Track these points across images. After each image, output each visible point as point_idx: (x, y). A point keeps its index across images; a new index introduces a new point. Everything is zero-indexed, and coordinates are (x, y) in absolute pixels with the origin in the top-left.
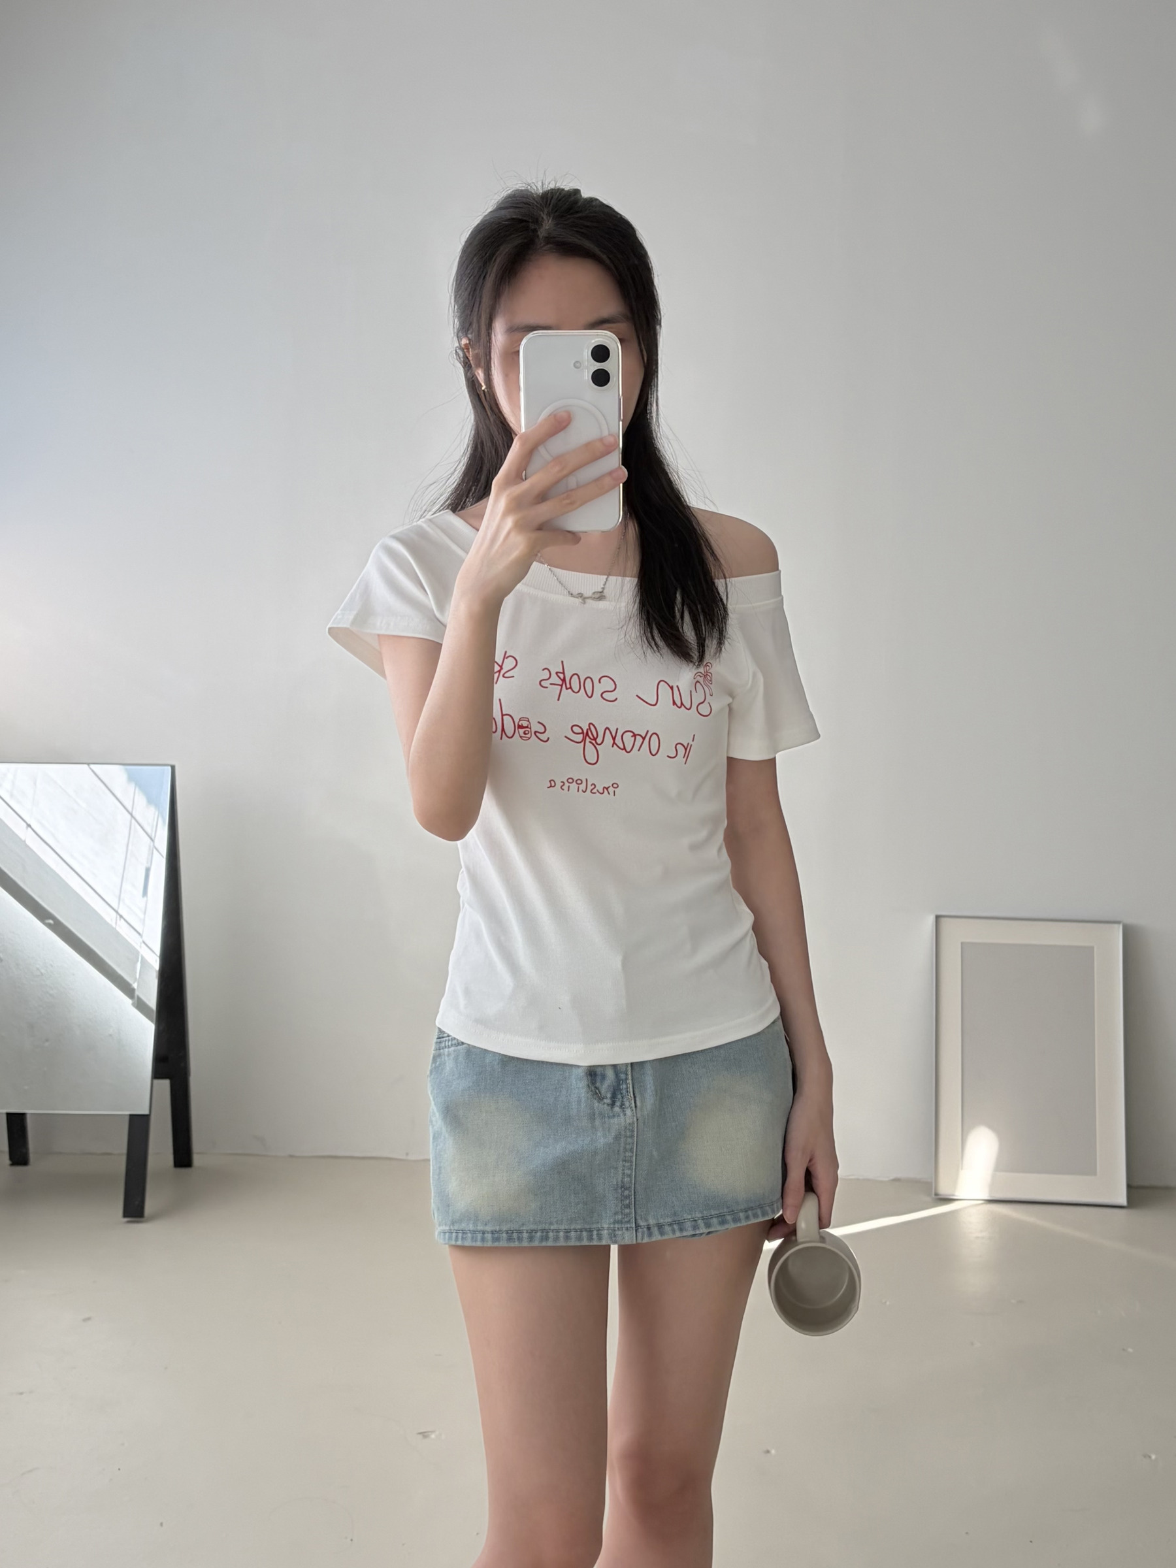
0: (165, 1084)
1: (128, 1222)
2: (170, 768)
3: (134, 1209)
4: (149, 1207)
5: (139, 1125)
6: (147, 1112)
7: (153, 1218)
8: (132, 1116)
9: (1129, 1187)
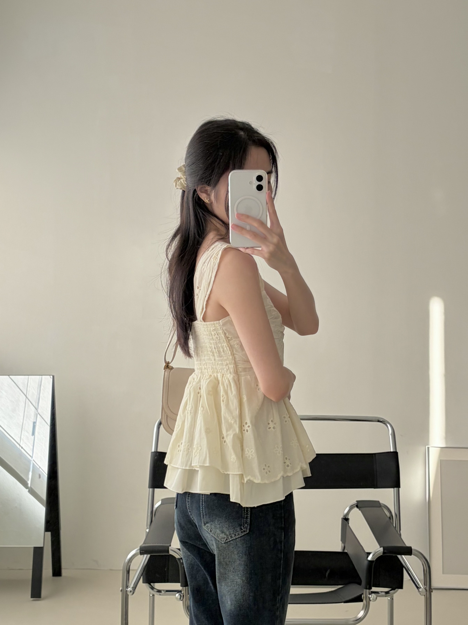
0: (49, 534)
1: (33, 600)
2: (52, 377)
3: (36, 594)
4: (43, 593)
5: (38, 552)
6: (42, 546)
7: (46, 597)
8: (35, 548)
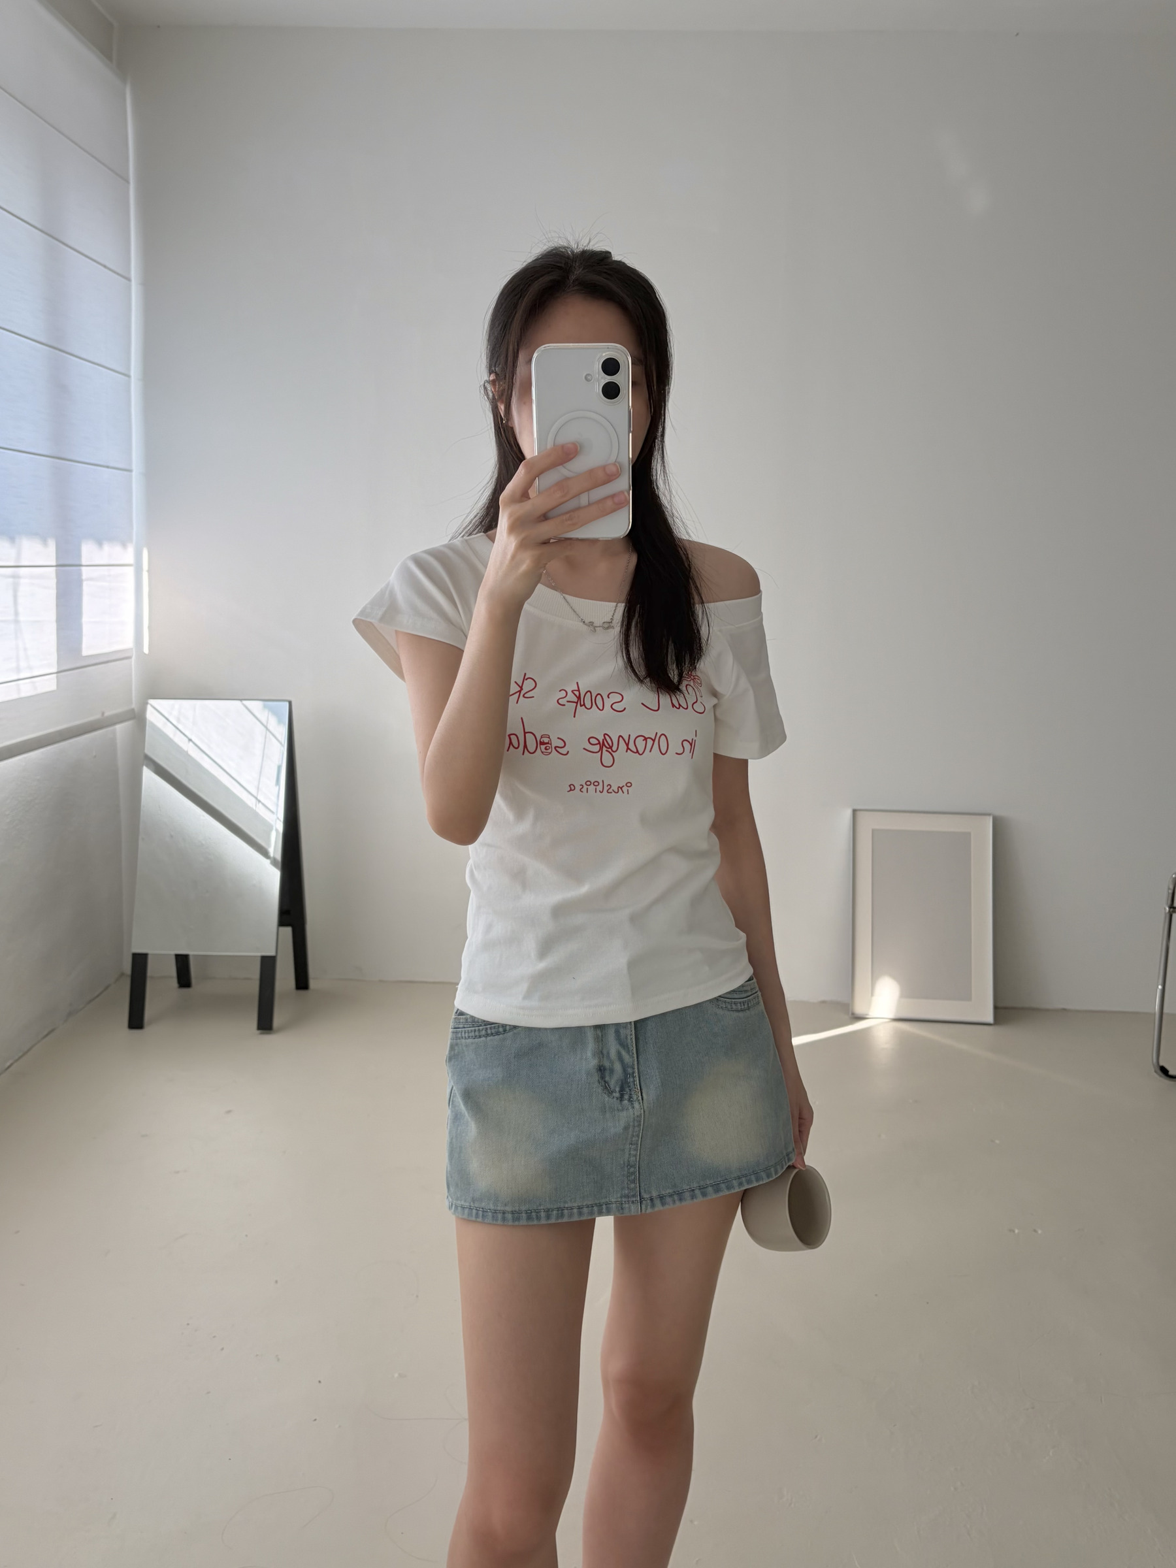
0: (288, 931)
1: (261, 1034)
2: (288, 703)
3: (265, 1024)
4: (276, 1022)
5: (268, 965)
6: (272, 953)
7: (280, 1030)
8: (262, 959)
9: (996, 1008)
